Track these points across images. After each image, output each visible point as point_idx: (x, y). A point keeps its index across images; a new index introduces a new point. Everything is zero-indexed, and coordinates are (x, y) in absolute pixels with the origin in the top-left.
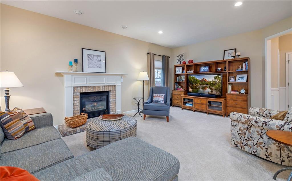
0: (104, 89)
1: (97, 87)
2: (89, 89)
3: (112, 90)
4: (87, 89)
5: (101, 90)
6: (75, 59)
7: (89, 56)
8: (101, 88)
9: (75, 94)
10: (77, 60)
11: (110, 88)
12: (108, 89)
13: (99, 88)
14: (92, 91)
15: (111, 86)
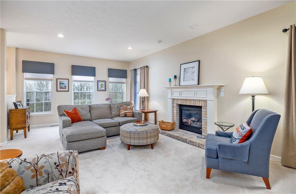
0: (195, 103)
1: (188, 100)
2: (183, 101)
3: (203, 105)
4: (181, 102)
5: (192, 105)
6: (175, 76)
7: (186, 70)
8: (192, 102)
9: (174, 105)
10: (176, 76)
11: (201, 102)
12: (199, 104)
13: (190, 102)
14: (184, 104)
15: (202, 100)
